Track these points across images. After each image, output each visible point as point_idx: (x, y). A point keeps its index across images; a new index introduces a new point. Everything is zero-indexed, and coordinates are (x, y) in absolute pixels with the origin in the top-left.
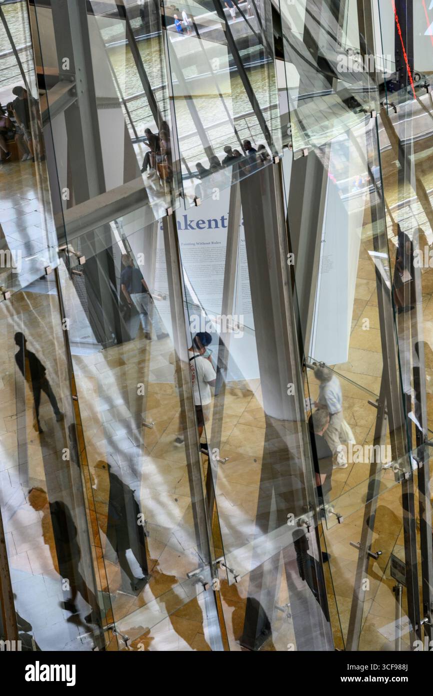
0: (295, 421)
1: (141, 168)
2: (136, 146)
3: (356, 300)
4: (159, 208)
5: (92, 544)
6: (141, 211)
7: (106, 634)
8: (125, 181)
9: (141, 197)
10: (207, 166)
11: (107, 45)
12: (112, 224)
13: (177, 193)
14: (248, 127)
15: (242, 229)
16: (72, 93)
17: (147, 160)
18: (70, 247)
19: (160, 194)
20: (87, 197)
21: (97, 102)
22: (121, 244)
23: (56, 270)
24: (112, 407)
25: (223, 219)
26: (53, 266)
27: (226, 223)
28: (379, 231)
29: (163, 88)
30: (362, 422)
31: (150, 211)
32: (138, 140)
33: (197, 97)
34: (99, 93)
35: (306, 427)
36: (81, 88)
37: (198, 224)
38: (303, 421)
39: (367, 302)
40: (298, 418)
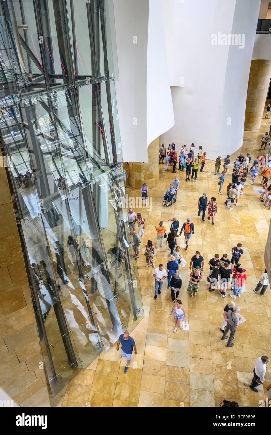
0: (98, 239)
2: (55, 182)
3: (109, 213)
4: (63, 198)
5: (55, 275)
6: (59, 199)
7: (60, 297)
8: (55, 192)
9: (59, 196)
11: (47, 160)
12: (53, 203)
13: (68, 194)
15: (83, 199)
16: (41, 172)
17: (58, 185)
18: (44, 208)
19: (64, 194)
20: (47, 197)
21: (47, 174)
22: (55, 207)
23: (41, 214)
25: (78, 197)
26: (40, 213)
27: (79, 198)
28: (113, 194)
29: (62, 168)
30: (113, 239)
31: (61, 199)
32: (56, 180)
34: (47, 172)
36: (43, 171)
37: (72, 199)
39: (111, 213)
40: (99, 238)
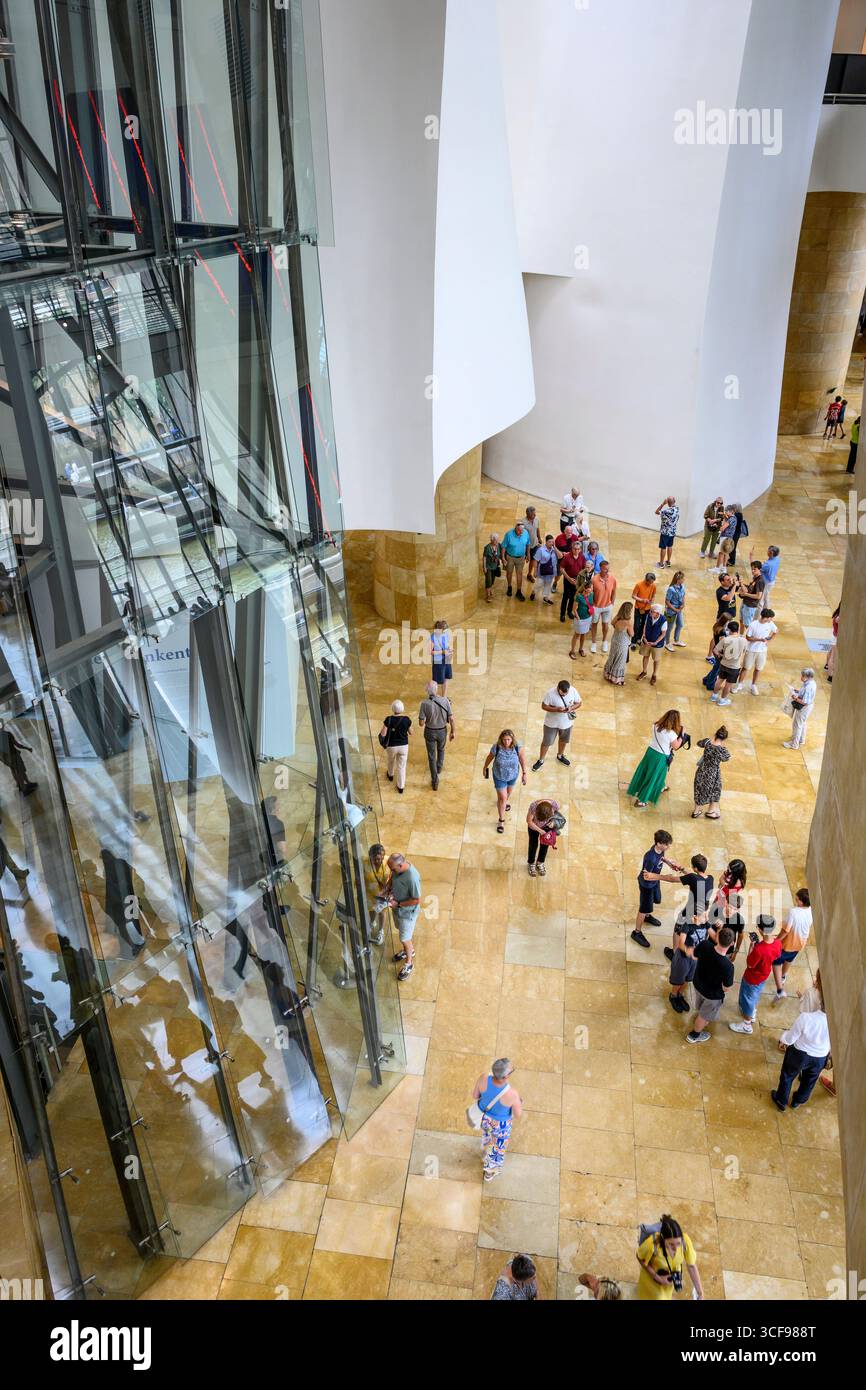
1: (122, 614)
7: (104, 997)
8: (105, 625)
10: (176, 609)
12: (101, 655)
13: (141, 633)
14: (194, 575)
16: (50, 558)
20: (69, 640)
21: (75, 565)
24: (114, 809)
25: (186, 652)
26: (39, 699)
33: (164, 556)
34: (75, 557)
35: (261, 812)
36: (58, 554)
37: (167, 656)
38: (257, 805)
